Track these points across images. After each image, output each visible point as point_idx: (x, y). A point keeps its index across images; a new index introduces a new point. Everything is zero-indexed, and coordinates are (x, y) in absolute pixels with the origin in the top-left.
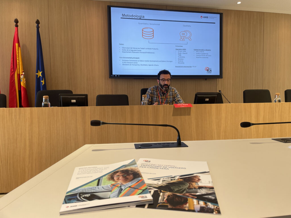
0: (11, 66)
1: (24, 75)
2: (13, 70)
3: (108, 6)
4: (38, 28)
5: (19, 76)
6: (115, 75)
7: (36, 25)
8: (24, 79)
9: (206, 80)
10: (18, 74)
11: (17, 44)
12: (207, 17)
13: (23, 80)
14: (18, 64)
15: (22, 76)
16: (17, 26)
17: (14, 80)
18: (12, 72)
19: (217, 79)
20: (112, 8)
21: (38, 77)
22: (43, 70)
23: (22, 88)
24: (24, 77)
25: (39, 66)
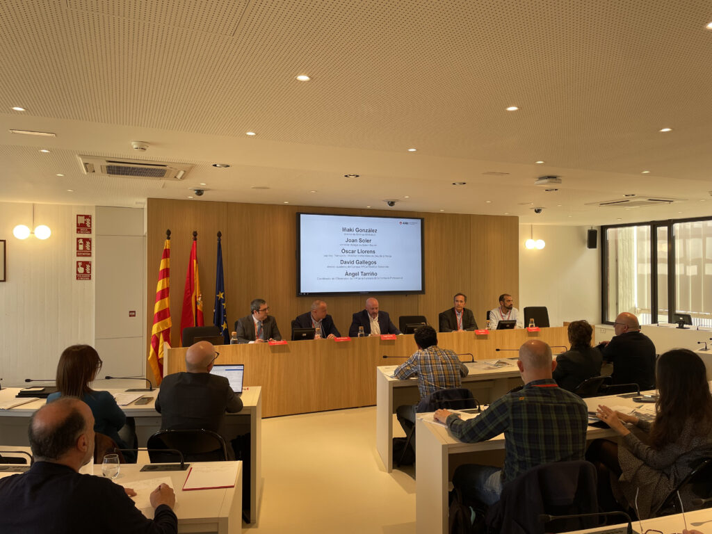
0: (186, 287)
2: (189, 291)
4: (219, 240)
5: (196, 296)
7: (217, 237)
9: (406, 296)
11: (195, 261)
12: (407, 223)
13: (200, 304)
14: (195, 284)
16: (195, 239)
17: (191, 304)
18: (188, 294)
19: (419, 295)
21: (219, 299)
22: (223, 291)
23: (198, 312)
24: (202, 300)
25: (220, 287)
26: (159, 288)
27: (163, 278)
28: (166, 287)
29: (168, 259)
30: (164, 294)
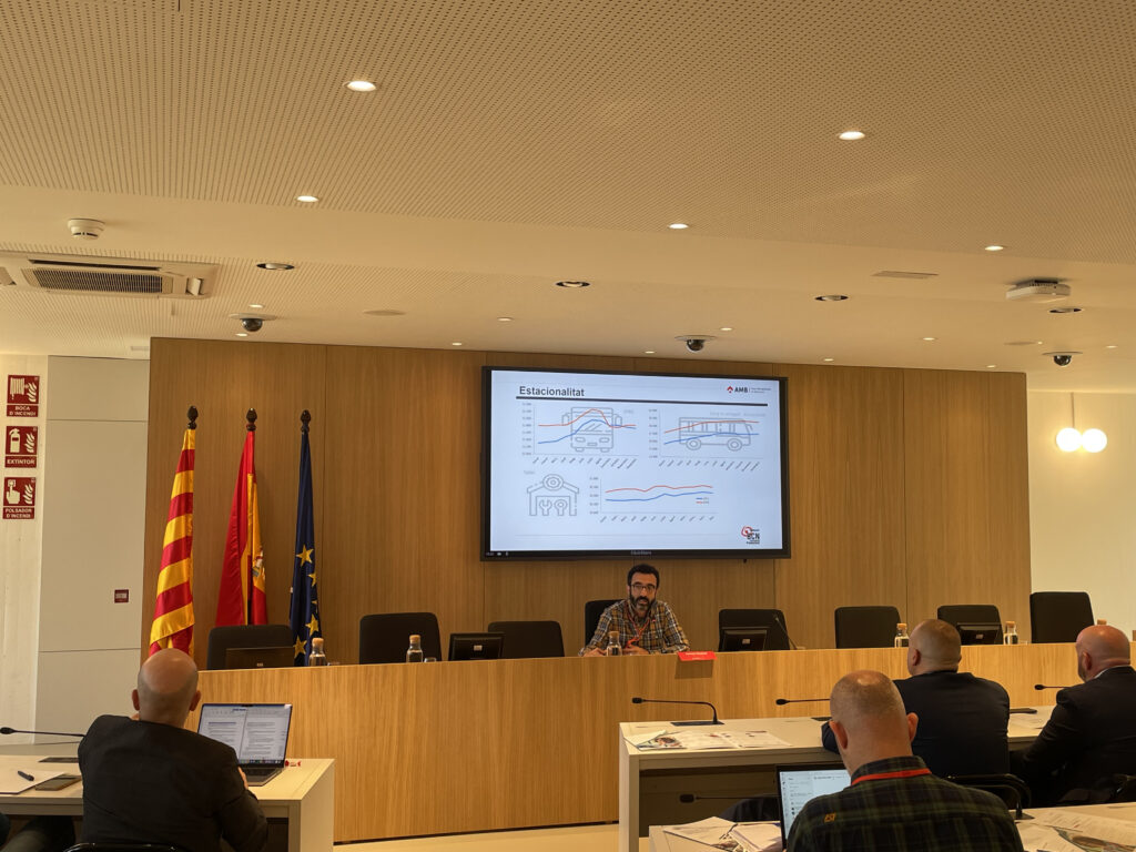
0: (231, 536)
1: (262, 558)
2: (236, 546)
3: (483, 367)
4: (306, 430)
5: (250, 558)
6: (496, 553)
7: (302, 424)
8: (262, 569)
9: (745, 561)
10: (248, 556)
11: (250, 477)
12: (746, 390)
13: (259, 573)
14: (249, 528)
15: (259, 561)
16: (252, 428)
17: (239, 572)
18: (233, 552)
19: (777, 560)
20: (493, 372)
21: (302, 563)
22: (312, 546)
23: (255, 594)
24: (263, 564)
25: (305, 536)
26: (169, 538)
27: (179, 515)
28: (183, 536)
29: (191, 472)
30: (180, 550)
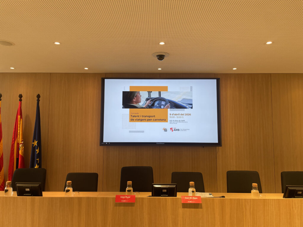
0: (13, 136)
1: (23, 144)
2: (14, 139)
3: (102, 78)
4: (38, 101)
6: (105, 143)
7: (37, 99)
8: (22, 147)
9: (203, 147)
10: (17, 143)
11: (19, 117)
13: (21, 149)
14: (18, 134)
15: (21, 145)
16: (21, 100)
17: (14, 149)
18: (13, 141)
19: (217, 147)
20: (105, 80)
21: (34, 146)
23: (20, 156)
25: (36, 136)
